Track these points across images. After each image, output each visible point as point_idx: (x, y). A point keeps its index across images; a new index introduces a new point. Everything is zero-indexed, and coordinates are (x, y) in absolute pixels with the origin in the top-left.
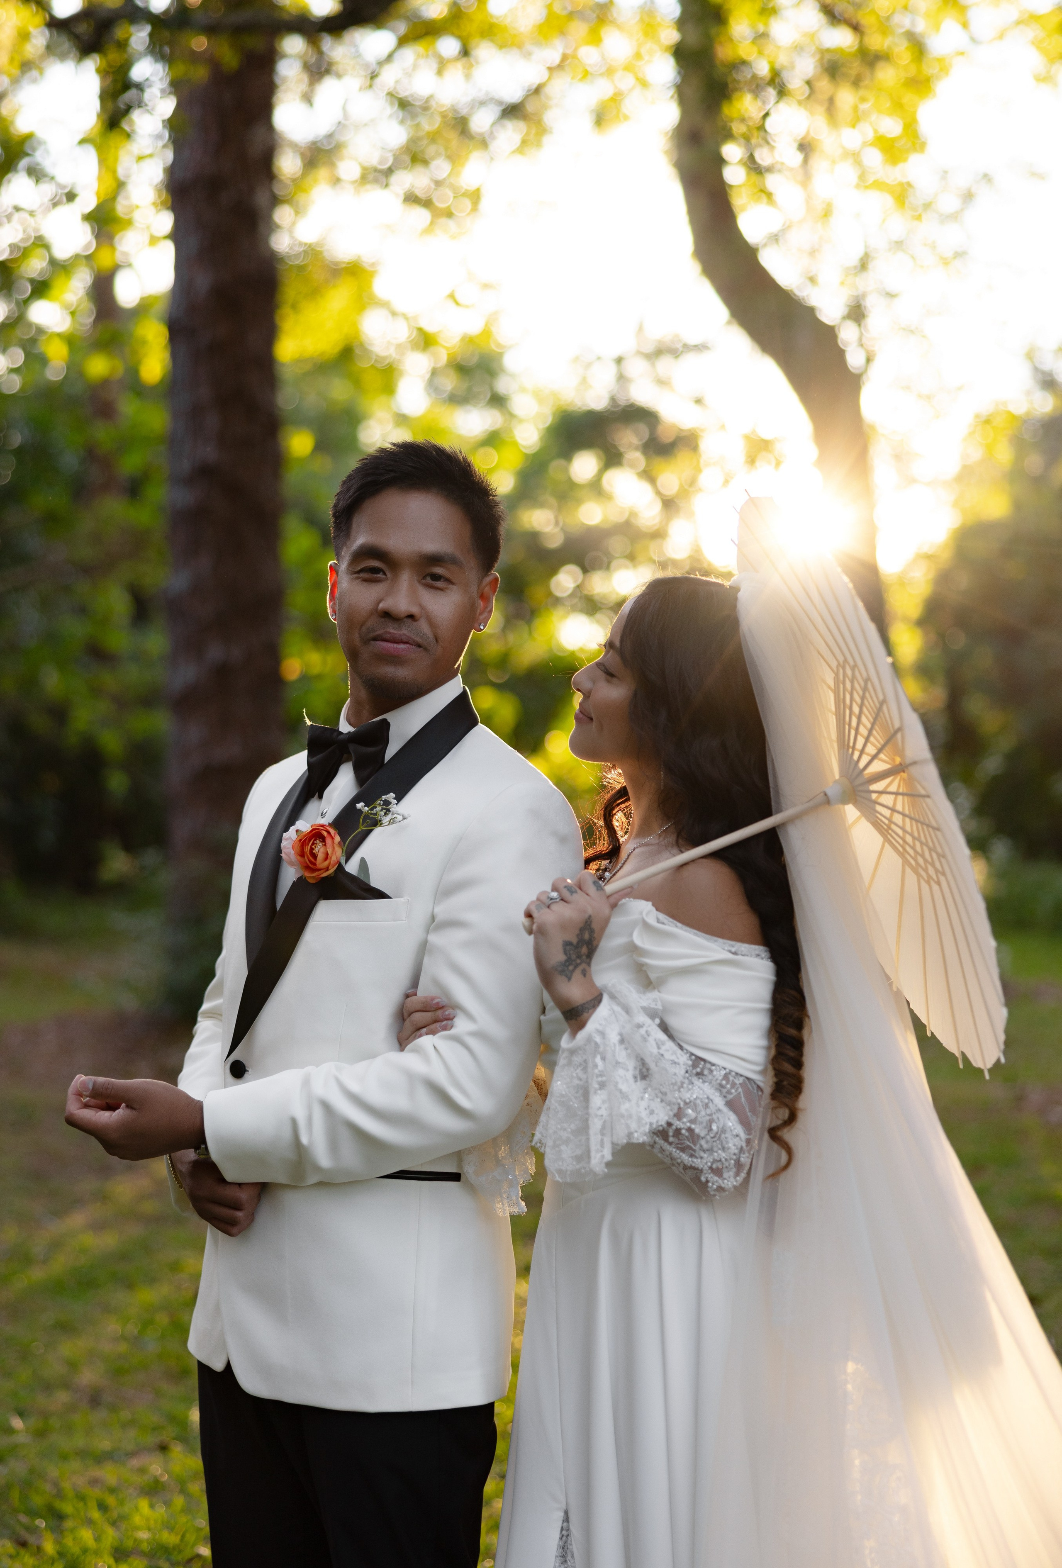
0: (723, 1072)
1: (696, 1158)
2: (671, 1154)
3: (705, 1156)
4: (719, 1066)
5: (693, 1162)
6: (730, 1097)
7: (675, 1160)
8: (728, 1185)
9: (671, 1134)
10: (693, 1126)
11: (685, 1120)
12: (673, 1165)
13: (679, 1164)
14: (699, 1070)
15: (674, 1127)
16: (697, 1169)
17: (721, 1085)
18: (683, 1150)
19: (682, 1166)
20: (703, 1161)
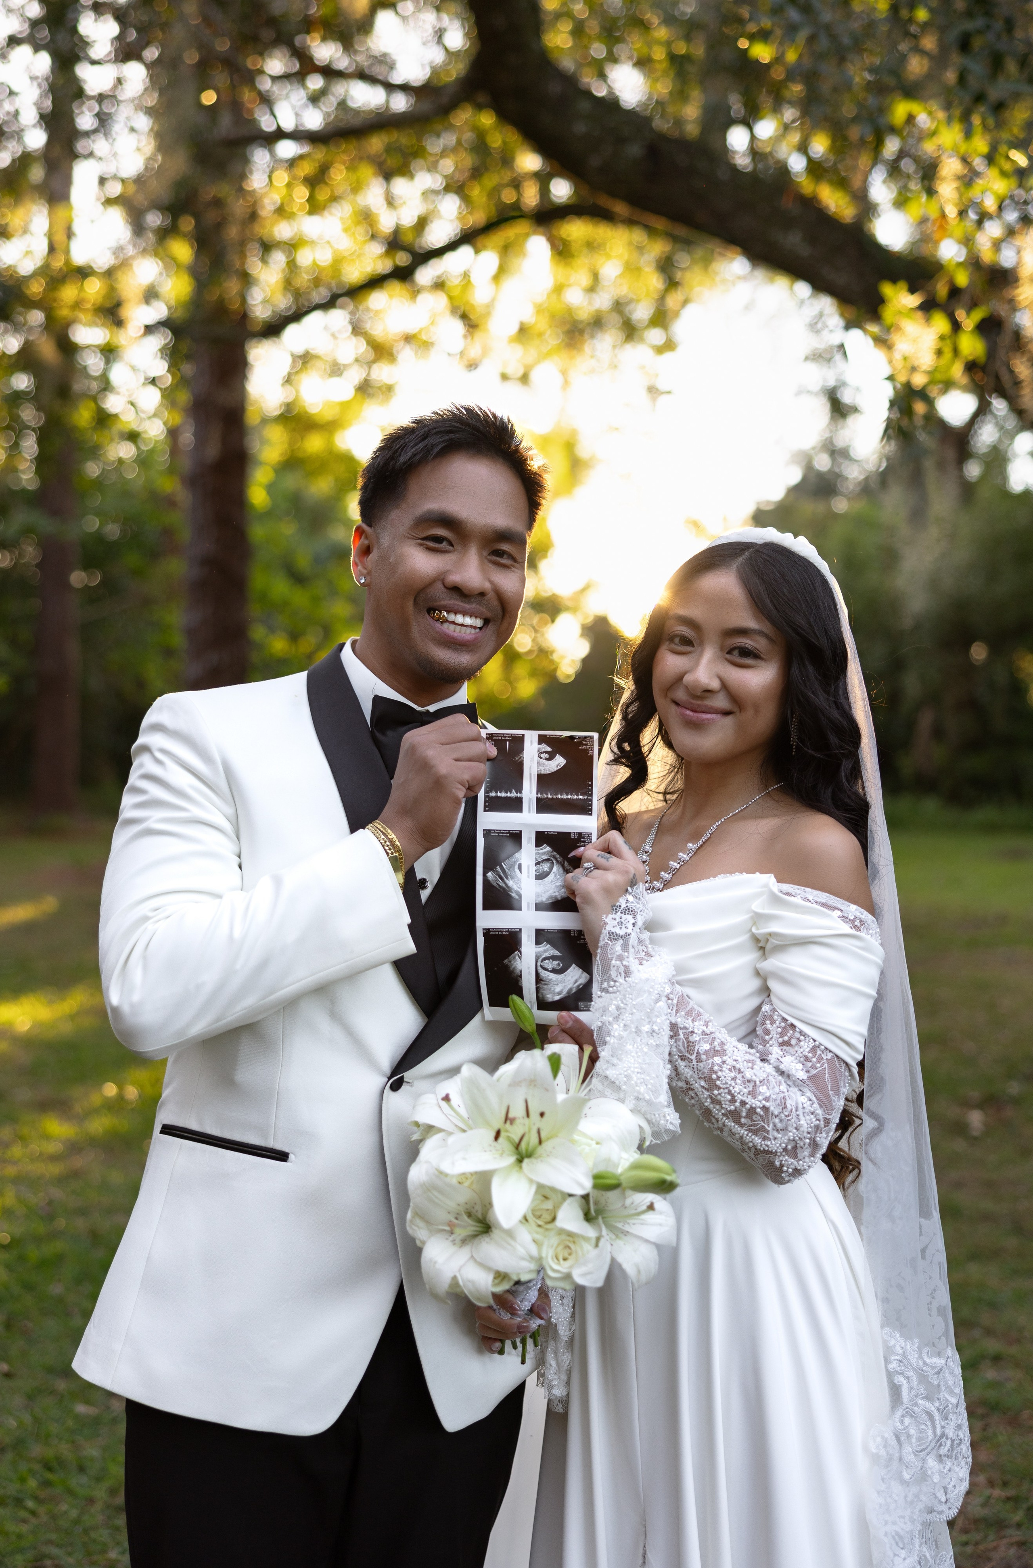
0: (812, 1044)
1: (769, 1139)
2: (742, 1137)
3: (780, 1136)
4: (809, 1036)
5: (767, 1146)
6: (814, 1072)
7: (747, 1144)
8: (803, 1166)
9: (744, 1114)
10: (767, 1104)
11: (760, 1098)
12: (744, 1150)
13: (749, 1148)
14: (786, 1038)
15: (748, 1106)
16: (771, 1152)
17: (807, 1059)
18: (755, 1133)
19: (753, 1150)
20: (776, 1143)
